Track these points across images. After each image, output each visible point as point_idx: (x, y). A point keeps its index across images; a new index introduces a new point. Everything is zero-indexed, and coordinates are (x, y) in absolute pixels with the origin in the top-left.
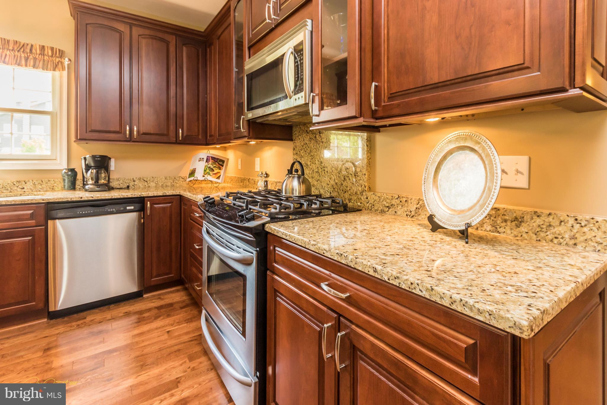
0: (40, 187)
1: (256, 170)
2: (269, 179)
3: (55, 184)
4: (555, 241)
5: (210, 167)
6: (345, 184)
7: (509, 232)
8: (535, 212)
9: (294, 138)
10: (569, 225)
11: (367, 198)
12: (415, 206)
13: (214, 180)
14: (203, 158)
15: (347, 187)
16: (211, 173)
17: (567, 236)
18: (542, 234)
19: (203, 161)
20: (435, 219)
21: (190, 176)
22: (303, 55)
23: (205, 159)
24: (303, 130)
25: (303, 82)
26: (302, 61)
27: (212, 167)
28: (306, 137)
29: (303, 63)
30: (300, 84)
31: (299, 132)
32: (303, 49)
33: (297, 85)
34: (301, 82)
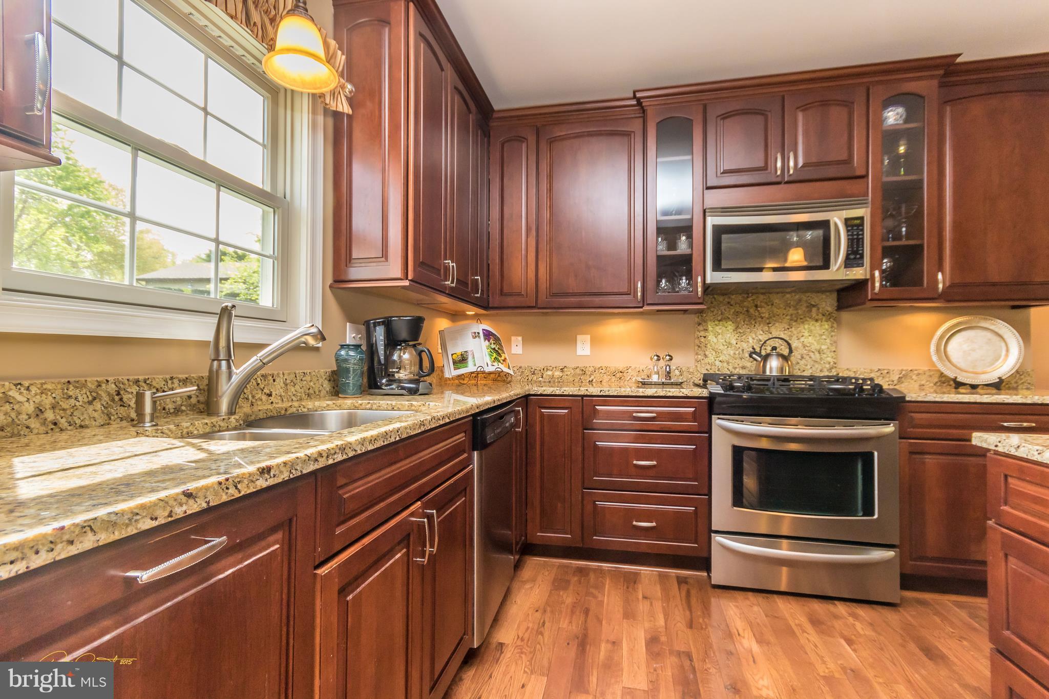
0: (293, 390)
1: (579, 354)
3: (312, 384)
5: (494, 349)
13: (508, 371)
14: (478, 333)
16: (500, 358)
19: (479, 337)
20: (958, 380)
21: (459, 365)
22: (862, 230)
23: (481, 335)
24: (721, 302)
25: (862, 257)
26: (860, 237)
27: (497, 349)
28: (727, 310)
29: (863, 239)
30: (855, 258)
31: (712, 303)
32: (862, 224)
33: (850, 259)
34: (858, 256)
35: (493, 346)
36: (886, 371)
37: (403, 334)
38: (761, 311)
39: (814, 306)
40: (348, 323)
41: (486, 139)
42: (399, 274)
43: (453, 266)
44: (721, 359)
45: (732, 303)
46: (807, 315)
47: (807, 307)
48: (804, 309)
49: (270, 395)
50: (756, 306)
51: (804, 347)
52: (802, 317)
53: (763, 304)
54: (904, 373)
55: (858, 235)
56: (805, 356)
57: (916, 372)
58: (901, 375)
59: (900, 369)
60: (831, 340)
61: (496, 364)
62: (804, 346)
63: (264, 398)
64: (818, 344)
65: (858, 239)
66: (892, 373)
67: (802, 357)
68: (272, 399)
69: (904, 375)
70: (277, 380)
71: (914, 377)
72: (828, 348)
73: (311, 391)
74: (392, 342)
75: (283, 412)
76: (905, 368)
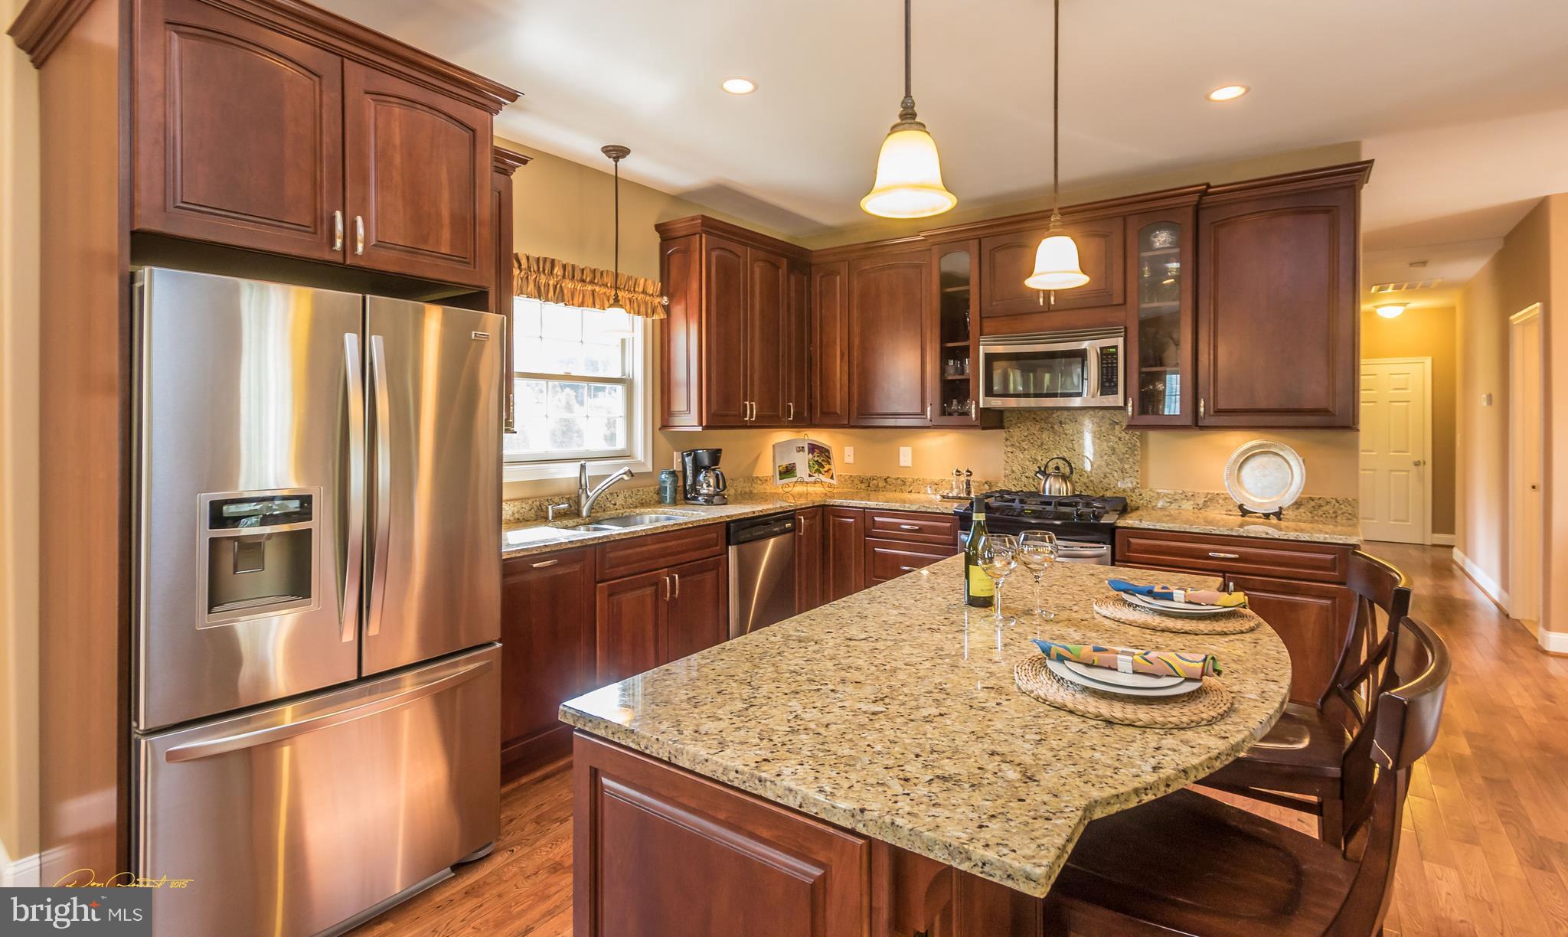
1: (902, 463)
2: (971, 479)
4: (1324, 516)
5: (817, 461)
6: (1106, 481)
7: (1291, 513)
8: (1311, 498)
9: (1006, 424)
10: (1332, 504)
11: (1141, 495)
12: (1203, 500)
13: (829, 481)
14: (803, 447)
15: (1109, 484)
16: (821, 470)
17: (1331, 512)
18: (1315, 512)
19: (804, 451)
20: (1245, 507)
21: (784, 476)
22: (1117, 359)
23: (806, 449)
24: (1027, 418)
25: (1116, 385)
26: (1115, 365)
27: (820, 461)
28: (1033, 426)
29: (1117, 367)
30: (1110, 386)
31: (1019, 419)
32: (1116, 353)
33: (1105, 386)
34: (1113, 384)
35: (816, 459)
36: (1191, 494)
37: (706, 461)
38: (1065, 428)
39: (1117, 423)
40: (675, 453)
41: (805, 278)
42: (696, 423)
43: (751, 406)
44: (1026, 475)
45: (1037, 419)
46: (1110, 433)
47: (1111, 424)
48: (1107, 426)
49: (615, 505)
50: (1061, 423)
51: (1107, 466)
52: (1105, 434)
53: (1067, 421)
54: (1209, 496)
55: (1112, 363)
56: (1108, 475)
57: (1222, 496)
58: (1206, 499)
59: (1206, 492)
60: (1134, 459)
61: (816, 475)
62: (1108, 464)
63: (611, 506)
64: (1121, 463)
65: (1112, 367)
66: (1196, 496)
67: (1105, 476)
68: (617, 507)
69: (1210, 499)
70: (620, 495)
71: (1220, 501)
72: (1131, 468)
73: (644, 501)
74: (698, 468)
75: (620, 515)
76: (1212, 492)
